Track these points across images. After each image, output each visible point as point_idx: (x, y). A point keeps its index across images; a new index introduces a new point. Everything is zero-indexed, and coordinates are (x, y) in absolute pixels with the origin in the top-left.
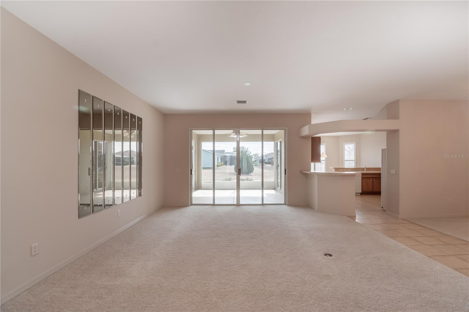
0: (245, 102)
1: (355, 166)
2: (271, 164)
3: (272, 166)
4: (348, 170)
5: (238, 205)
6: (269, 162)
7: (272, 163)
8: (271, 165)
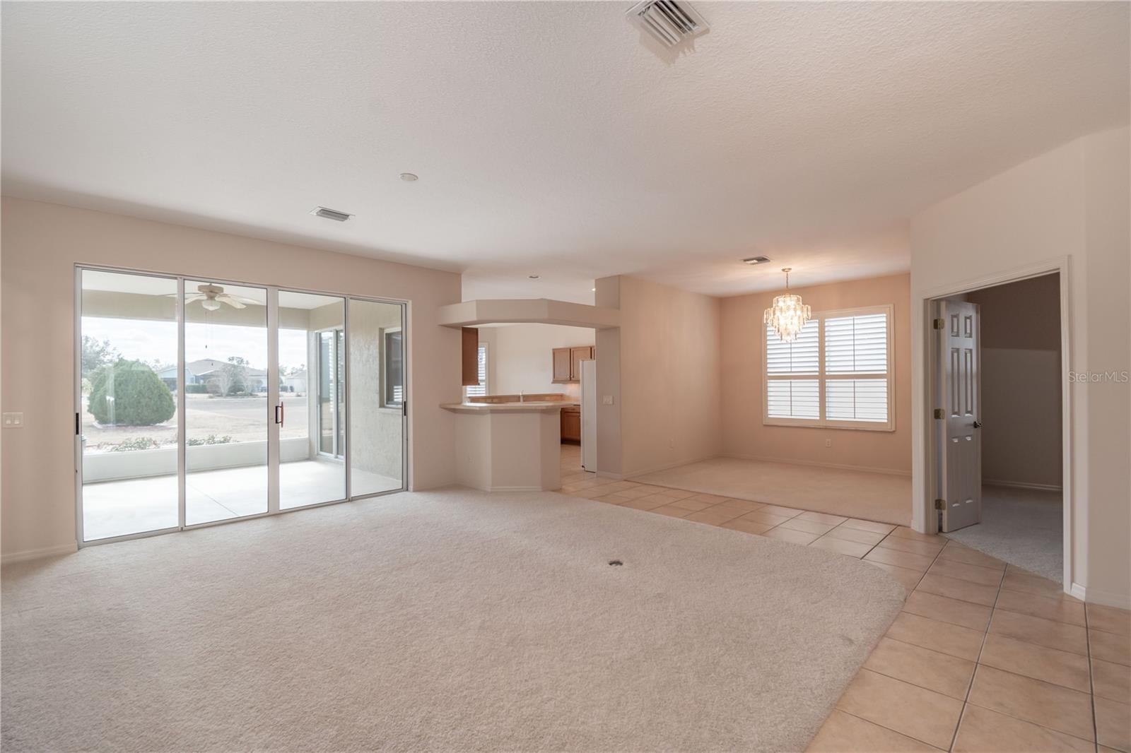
0: (343, 217)
1: (486, 393)
2: (208, 393)
3: (211, 397)
4: (495, 400)
5: (275, 514)
6: (198, 387)
7: (209, 390)
8: (207, 395)
